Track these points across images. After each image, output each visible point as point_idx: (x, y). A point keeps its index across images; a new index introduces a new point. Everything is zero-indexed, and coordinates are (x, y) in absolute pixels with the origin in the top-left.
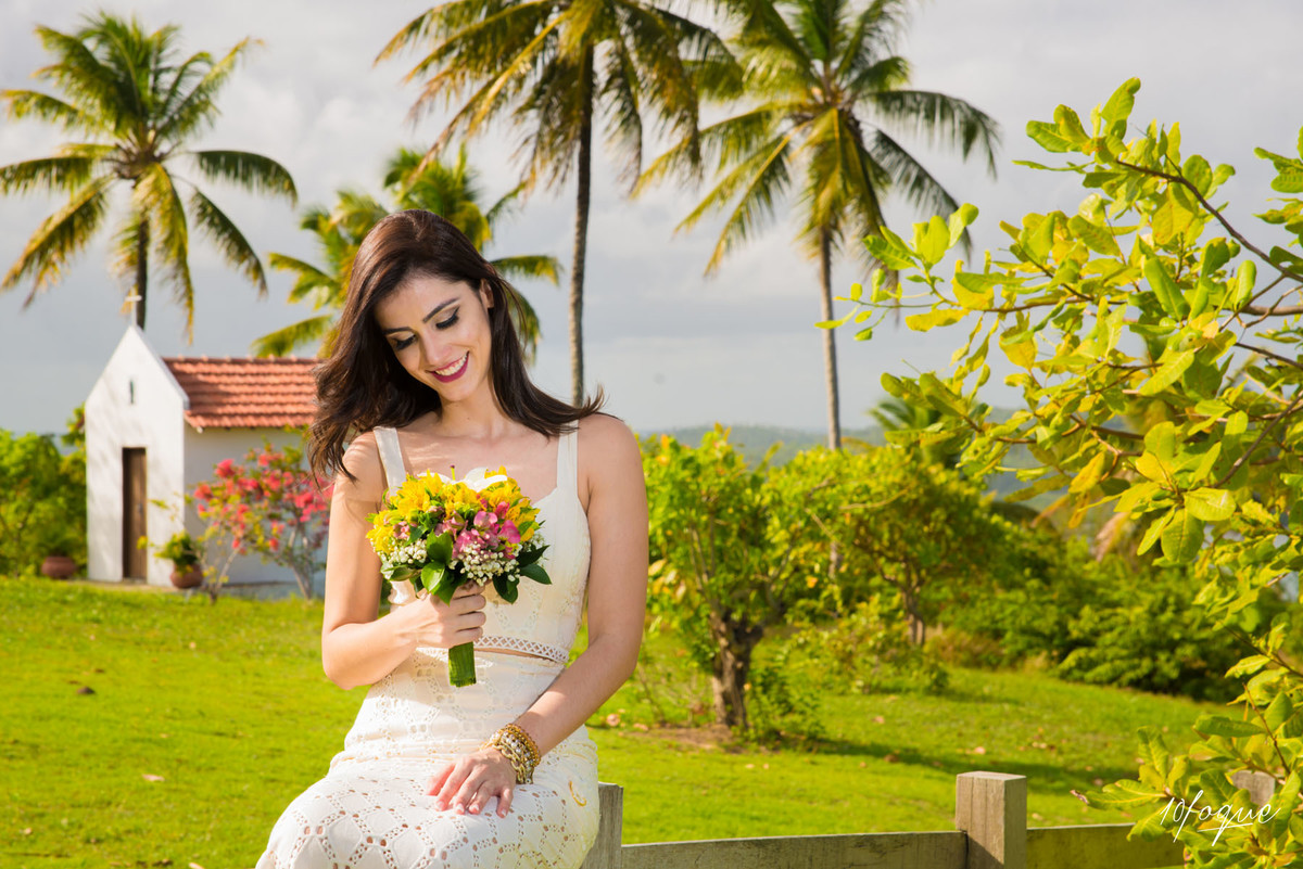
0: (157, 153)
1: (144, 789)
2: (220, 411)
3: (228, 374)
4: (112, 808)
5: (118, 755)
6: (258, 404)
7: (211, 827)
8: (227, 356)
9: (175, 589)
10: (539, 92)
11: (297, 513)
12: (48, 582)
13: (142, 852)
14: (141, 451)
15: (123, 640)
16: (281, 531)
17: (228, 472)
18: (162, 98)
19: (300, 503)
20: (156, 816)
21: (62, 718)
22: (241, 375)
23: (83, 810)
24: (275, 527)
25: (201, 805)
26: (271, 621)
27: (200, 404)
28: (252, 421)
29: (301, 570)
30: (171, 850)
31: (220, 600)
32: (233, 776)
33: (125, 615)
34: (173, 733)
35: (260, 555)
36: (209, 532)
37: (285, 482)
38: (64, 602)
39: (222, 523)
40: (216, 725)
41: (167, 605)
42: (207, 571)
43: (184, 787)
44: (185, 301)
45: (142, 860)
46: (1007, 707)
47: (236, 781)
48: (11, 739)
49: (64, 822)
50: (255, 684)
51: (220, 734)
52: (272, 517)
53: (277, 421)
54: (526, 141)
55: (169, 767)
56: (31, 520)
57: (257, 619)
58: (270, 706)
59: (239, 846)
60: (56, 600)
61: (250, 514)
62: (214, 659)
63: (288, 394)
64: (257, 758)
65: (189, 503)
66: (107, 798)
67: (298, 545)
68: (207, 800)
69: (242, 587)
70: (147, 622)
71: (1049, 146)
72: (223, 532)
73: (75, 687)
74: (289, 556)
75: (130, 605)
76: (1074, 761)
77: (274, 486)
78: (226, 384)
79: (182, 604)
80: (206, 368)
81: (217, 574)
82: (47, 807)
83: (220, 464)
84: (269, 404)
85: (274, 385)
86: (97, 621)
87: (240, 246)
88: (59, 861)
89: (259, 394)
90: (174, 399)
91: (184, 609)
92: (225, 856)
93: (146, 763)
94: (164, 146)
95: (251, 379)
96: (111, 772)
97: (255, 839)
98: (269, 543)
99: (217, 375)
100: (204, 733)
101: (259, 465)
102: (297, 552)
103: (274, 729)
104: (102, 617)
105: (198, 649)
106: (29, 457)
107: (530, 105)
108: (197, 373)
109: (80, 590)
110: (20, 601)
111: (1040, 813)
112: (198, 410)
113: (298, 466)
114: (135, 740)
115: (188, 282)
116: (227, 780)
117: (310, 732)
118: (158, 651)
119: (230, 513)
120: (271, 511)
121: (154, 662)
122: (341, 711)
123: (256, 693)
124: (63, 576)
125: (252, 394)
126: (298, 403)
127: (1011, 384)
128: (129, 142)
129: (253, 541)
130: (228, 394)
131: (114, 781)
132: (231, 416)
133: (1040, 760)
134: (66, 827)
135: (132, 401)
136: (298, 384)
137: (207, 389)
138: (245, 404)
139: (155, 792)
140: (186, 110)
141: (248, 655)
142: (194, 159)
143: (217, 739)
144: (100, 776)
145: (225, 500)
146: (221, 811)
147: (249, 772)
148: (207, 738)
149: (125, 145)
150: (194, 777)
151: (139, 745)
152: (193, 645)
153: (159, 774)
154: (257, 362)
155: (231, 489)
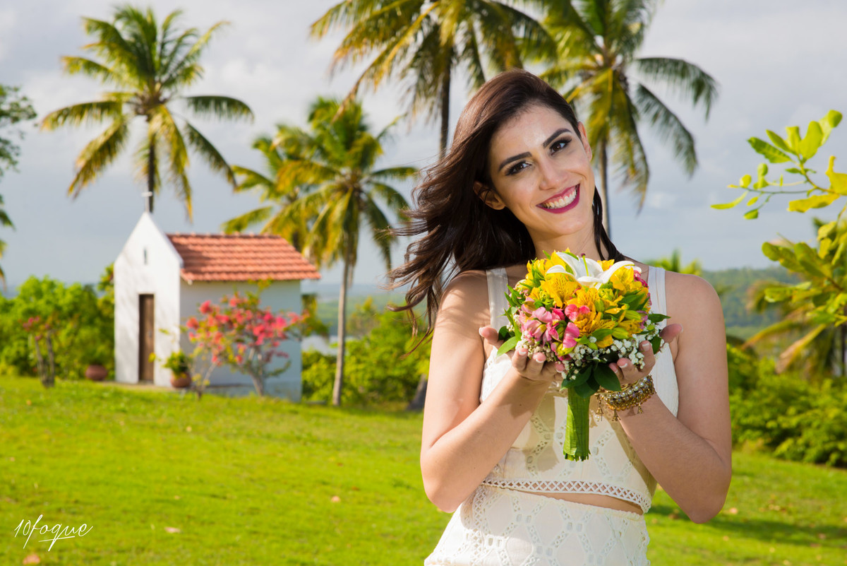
0: (161, 99)
1: (167, 539)
2: (203, 269)
3: (209, 245)
5: (147, 512)
6: (228, 265)
8: (208, 233)
9: (173, 389)
10: (417, 56)
11: (255, 338)
12: (88, 384)
14: (151, 296)
15: (142, 425)
16: (245, 351)
17: (207, 309)
18: (164, 62)
19: (256, 332)
21: (107, 484)
22: (217, 245)
23: (126, 555)
24: (241, 349)
25: (208, 552)
26: (238, 412)
27: (191, 265)
28: (225, 277)
29: (256, 376)
31: (204, 397)
32: (227, 529)
33: (143, 407)
34: (183, 495)
35: (230, 366)
36: (197, 351)
37: (247, 317)
38: (102, 398)
39: (205, 345)
40: (212, 489)
41: (169, 400)
42: (195, 378)
43: (194, 537)
44: (184, 196)
46: (747, 479)
47: (230, 532)
48: (73, 499)
50: (233, 458)
51: (214, 496)
52: (240, 341)
53: (241, 277)
54: (409, 90)
55: (183, 522)
56: (77, 340)
57: (229, 411)
58: (246, 475)
60: (96, 396)
61: (225, 339)
62: (204, 440)
63: (248, 258)
64: (243, 514)
65: (184, 333)
66: (142, 545)
67: (255, 359)
68: (211, 548)
69: (217, 387)
70: (157, 412)
72: (206, 351)
74: (249, 367)
75: (146, 400)
76: (801, 520)
77: (240, 320)
78: (208, 252)
79: (179, 400)
80: (195, 241)
81: (202, 379)
82: (99, 552)
83: (203, 304)
84: (236, 265)
85: (239, 252)
86: (124, 411)
87: (217, 159)
89: (229, 258)
90: (173, 261)
91: (181, 403)
93: (165, 519)
94: (166, 93)
95: (224, 248)
96: (141, 525)
98: (237, 359)
99: (202, 245)
100: (205, 495)
101: (230, 306)
102: (254, 364)
103: (252, 492)
104: (127, 408)
105: (193, 432)
106: (77, 300)
107: (411, 66)
108: (189, 244)
110: (73, 397)
111: (789, 560)
112: (188, 269)
113: (255, 307)
114: (158, 501)
115: (185, 182)
116: (223, 532)
117: (275, 495)
118: (166, 433)
119: (211, 339)
120: (238, 337)
121: (164, 441)
122: (294, 479)
123: (236, 465)
124: (98, 378)
125: (225, 258)
126: (255, 265)
128: (145, 91)
129: (226, 358)
130: (209, 259)
131: (146, 532)
132: (211, 273)
133: (776, 518)
135: (146, 263)
136: (255, 252)
137: (195, 255)
138: (220, 265)
139: (174, 541)
140: (181, 69)
141: (226, 436)
142: (185, 103)
143: (213, 500)
144: (136, 528)
145: (207, 330)
146: (222, 557)
147: (238, 526)
148: (206, 500)
149: (141, 93)
150: (199, 530)
151: (160, 505)
152: (189, 429)
153: (176, 527)
154: (228, 237)
155: (211, 322)
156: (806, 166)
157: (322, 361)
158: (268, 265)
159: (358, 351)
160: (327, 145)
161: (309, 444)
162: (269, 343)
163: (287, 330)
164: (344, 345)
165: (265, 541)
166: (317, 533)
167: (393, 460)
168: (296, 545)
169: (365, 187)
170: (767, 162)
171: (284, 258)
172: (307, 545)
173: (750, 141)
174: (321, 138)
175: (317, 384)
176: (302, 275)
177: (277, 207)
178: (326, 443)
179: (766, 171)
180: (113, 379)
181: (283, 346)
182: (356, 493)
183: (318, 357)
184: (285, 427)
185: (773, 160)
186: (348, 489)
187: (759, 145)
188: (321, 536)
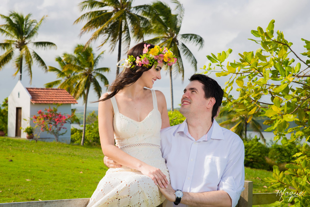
0: (25, 43)
1: (27, 182)
2: (38, 99)
3: (40, 92)
4: (19, 187)
5: (19, 175)
6: (47, 98)
7: (43, 191)
9: (27, 139)
11: (56, 123)
13: (27, 197)
14: (20, 108)
15: (17, 150)
17: (40, 113)
18: (26, 30)
19: (56, 120)
20: (30, 189)
21: (6, 166)
22: (43, 92)
23: (13, 187)
24: (50, 126)
25: (40, 186)
26: (49, 146)
27: (34, 98)
28: (46, 102)
29: (56, 135)
30: (34, 196)
31: (38, 142)
32: (46, 180)
33: (17, 144)
34: (31, 170)
35: (47, 132)
36: (36, 126)
37: (53, 116)
38: (3, 141)
39: (39, 125)
40: (41, 169)
41: (26, 142)
42: (35, 135)
43: (35, 182)
44: (30, 75)
45: (28, 198)
47: (47, 181)
49: (9, 189)
50: (48, 160)
51: (42, 171)
53: (51, 102)
55: (31, 178)
57: (46, 146)
58: (52, 165)
59: (49, 196)
60: (1, 141)
61: (45, 122)
62: (38, 154)
63: (54, 96)
64: (51, 176)
65: (31, 120)
66: (18, 184)
67: (55, 130)
68: (41, 185)
69: (43, 139)
70: (22, 146)
71: (256, 36)
72: (39, 127)
73: (8, 160)
74: (53, 132)
75: (19, 142)
77: (50, 116)
78: (40, 94)
79: (29, 142)
80: (36, 90)
81: (37, 136)
82: (5, 186)
83: (39, 111)
84: (49, 98)
85: (51, 94)
87: (43, 63)
88: (9, 198)
89: (47, 96)
90: (28, 97)
91: (30, 143)
92: (46, 198)
93: (26, 177)
94: (27, 41)
95: (45, 93)
96: (18, 179)
97: (53, 194)
98: (49, 129)
99: (38, 92)
100: (38, 170)
101: (47, 112)
102: (55, 131)
103: (54, 170)
104: (12, 145)
105: (34, 152)
108: (33, 91)
109: (7, 139)
112: (33, 99)
113: (56, 112)
114: (23, 172)
115: (31, 72)
116: (45, 181)
117: (62, 171)
118: (25, 152)
119: (41, 122)
120: (50, 122)
121: (25, 155)
122: (68, 166)
123: (48, 162)
124: (2, 135)
125: (46, 96)
126: (56, 98)
127: (238, 91)
128: (19, 40)
129: (45, 129)
130: (40, 96)
131: (19, 180)
132: (41, 101)
134: (10, 190)
135: (19, 97)
136: (56, 94)
137: (36, 95)
138: (44, 98)
139: (29, 183)
140: (32, 33)
141: (45, 153)
142: (33, 44)
143: (41, 172)
144: (16, 179)
145: (40, 119)
146: (44, 188)
147: (49, 179)
148: (39, 172)
149: (18, 40)
150: (37, 180)
151: (24, 173)
152: (33, 151)
153: (29, 179)
154: (47, 89)
155: (41, 117)
156: (222, 64)
157: (78, 131)
158: (60, 99)
159: (89, 128)
160: (80, 60)
161: (73, 156)
162: (60, 124)
163: (66, 120)
164: (85, 126)
165: (58, 184)
166: (75, 182)
167: (100, 161)
168: (68, 185)
169: (93, 74)
170: (211, 62)
171: (65, 96)
172: (72, 185)
173: (207, 56)
174: (78, 58)
175: (76, 139)
176: (72, 102)
177: (63, 79)
178: (78, 156)
179: (210, 65)
180: (7, 136)
181: (65, 125)
182: (88, 171)
183: (76, 130)
184: (65, 151)
185: (213, 62)
186: (85, 170)
187: (209, 58)
188: (76, 183)
